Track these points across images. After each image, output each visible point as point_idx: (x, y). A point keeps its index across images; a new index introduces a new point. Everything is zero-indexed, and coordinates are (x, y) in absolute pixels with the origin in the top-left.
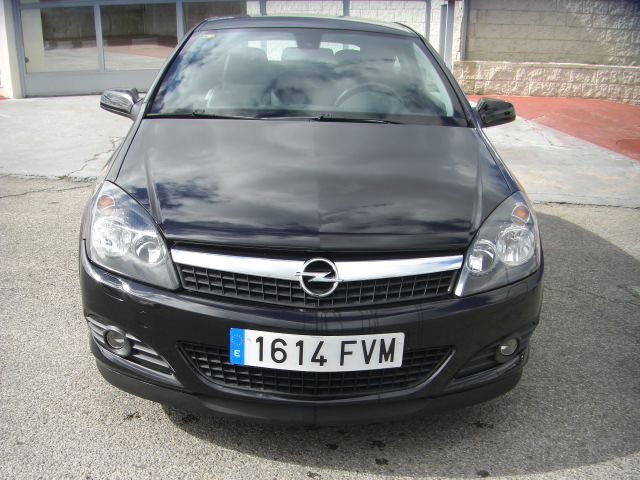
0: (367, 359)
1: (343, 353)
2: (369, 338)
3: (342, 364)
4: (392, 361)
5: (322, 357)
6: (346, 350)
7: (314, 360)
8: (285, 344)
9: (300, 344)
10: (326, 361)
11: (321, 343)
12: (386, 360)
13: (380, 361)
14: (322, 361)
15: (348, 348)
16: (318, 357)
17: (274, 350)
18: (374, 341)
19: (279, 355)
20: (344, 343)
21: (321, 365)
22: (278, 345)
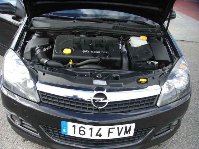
0: (119, 134)
1: (109, 132)
2: (120, 127)
3: (109, 136)
4: (129, 134)
5: (100, 134)
6: (110, 131)
7: (97, 135)
8: (85, 128)
9: (91, 129)
10: (102, 135)
11: (100, 129)
12: (127, 134)
13: (125, 134)
14: (100, 135)
15: (111, 130)
16: (99, 134)
17: (80, 131)
18: (123, 127)
19: (82, 133)
20: (110, 129)
21: (100, 136)
22: (82, 129)
